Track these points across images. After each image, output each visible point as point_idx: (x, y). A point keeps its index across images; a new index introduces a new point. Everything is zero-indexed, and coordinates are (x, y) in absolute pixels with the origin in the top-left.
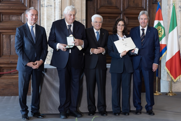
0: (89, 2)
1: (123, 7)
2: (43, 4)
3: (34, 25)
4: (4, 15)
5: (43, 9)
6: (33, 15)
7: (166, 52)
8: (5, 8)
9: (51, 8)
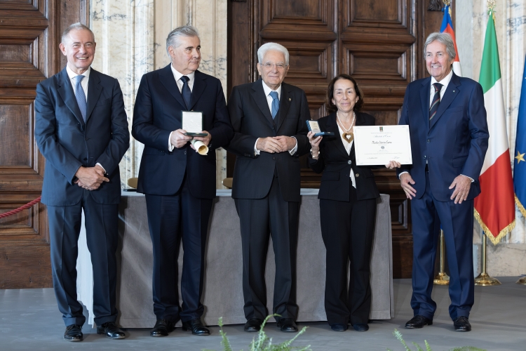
0: (236, 5)
1: (338, 20)
2: (97, 12)
3: (86, 74)
5: (99, 26)
6: (78, 45)
9: (121, 22)
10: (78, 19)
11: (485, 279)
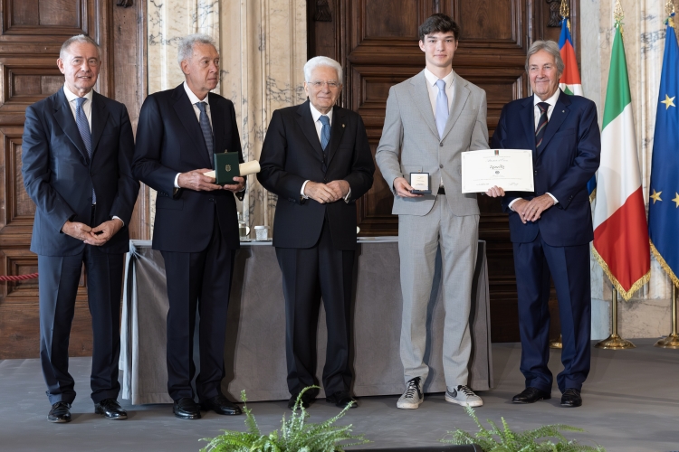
0: (320, 27)
2: (154, 35)
3: (88, 96)
4: (20, 77)
5: (156, 51)
6: (79, 60)
7: (593, 192)
8: (23, 51)
10: (134, 45)
11: (616, 342)
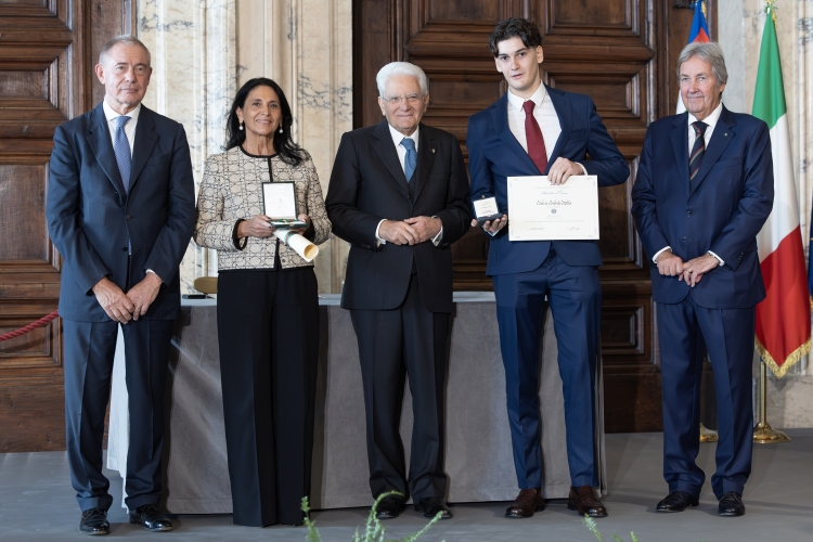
2: (148, 18)
3: (134, 113)
5: (150, 40)
6: (123, 66)
9: (185, 33)
10: (119, 30)
11: (765, 433)
